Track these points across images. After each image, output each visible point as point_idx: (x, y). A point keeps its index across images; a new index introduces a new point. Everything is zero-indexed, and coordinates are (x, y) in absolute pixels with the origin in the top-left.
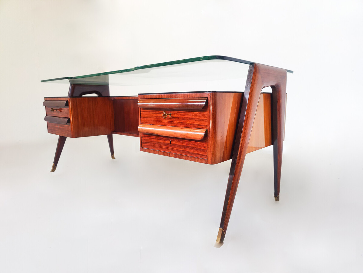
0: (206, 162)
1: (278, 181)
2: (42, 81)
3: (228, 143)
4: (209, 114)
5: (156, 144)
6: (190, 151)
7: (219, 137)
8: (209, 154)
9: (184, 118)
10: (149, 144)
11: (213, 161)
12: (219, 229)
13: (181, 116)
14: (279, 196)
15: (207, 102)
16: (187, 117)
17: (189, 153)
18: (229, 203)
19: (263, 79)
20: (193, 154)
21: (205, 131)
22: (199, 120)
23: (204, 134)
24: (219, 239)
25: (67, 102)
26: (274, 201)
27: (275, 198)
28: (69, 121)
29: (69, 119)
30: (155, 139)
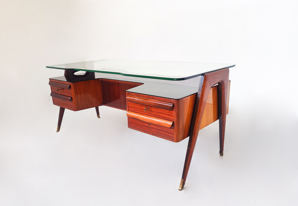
0: (173, 141)
1: (222, 143)
2: (47, 67)
3: (187, 127)
4: (174, 113)
5: (139, 125)
6: (163, 133)
7: (181, 126)
8: (175, 137)
9: (159, 112)
10: (134, 124)
11: (177, 141)
12: (181, 180)
13: (156, 111)
14: (223, 153)
15: (173, 105)
16: (160, 112)
17: (162, 134)
18: (187, 165)
19: (210, 83)
20: (164, 134)
21: (172, 123)
22: (168, 115)
23: (172, 124)
24: (181, 186)
25: (70, 86)
26: (220, 156)
27: (220, 154)
28: (72, 99)
29: (72, 98)
30: (138, 122)
